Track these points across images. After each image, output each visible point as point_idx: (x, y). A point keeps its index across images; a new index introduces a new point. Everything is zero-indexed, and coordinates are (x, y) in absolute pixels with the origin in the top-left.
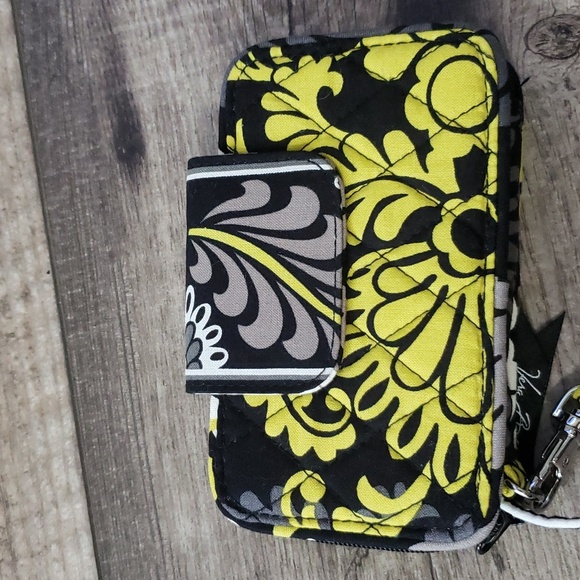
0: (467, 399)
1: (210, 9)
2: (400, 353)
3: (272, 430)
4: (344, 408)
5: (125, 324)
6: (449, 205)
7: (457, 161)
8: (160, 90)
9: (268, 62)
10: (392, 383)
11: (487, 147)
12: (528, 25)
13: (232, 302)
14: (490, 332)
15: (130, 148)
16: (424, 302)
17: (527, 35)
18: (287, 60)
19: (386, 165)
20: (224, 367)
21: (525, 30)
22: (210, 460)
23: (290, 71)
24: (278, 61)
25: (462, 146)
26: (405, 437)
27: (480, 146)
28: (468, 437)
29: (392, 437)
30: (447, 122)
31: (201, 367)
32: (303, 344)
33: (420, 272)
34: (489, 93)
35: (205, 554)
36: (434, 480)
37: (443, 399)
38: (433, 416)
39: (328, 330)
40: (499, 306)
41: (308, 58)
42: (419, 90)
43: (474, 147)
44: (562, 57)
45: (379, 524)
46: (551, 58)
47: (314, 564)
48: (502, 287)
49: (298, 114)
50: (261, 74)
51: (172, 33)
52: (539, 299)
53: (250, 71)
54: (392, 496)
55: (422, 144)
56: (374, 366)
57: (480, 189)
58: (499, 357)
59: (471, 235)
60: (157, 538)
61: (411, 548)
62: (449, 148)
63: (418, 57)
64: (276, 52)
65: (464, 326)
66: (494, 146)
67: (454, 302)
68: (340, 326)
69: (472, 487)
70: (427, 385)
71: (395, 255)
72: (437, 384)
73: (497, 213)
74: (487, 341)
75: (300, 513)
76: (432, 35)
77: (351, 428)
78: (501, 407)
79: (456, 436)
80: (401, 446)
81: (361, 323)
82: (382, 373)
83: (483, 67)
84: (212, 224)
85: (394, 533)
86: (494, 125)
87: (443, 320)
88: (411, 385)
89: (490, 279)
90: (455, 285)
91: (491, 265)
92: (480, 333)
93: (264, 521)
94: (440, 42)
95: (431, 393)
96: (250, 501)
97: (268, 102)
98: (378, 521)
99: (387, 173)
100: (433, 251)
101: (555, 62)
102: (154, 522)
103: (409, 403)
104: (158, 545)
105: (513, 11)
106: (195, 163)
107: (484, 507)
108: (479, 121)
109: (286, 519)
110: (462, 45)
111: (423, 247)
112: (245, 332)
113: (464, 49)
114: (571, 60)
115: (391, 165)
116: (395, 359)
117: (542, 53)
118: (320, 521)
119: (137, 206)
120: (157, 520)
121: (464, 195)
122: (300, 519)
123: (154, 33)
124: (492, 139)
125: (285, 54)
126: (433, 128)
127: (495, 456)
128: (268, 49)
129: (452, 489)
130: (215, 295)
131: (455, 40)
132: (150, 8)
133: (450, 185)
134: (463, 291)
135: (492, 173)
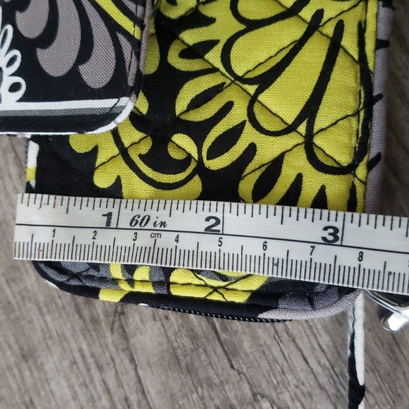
0: (337, 146)
2: (259, 92)
3: (102, 181)
4: (189, 157)
10: (248, 126)
14: (371, 65)
16: (290, 31)
26: (261, 189)
28: (337, 188)
29: (245, 189)
31: (0, 101)
37: (309, 145)
38: (296, 164)
40: (382, 36)
45: (224, 288)
56: (228, 107)
58: (380, 97)
61: (261, 316)
65: (341, 59)
67: (329, 29)
70: (290, 129)
72: (302, 128)
74: (366, 77)
75: (132, 274)
77: (197, 179)
78: (378, 156)
79: (323, 188)
80: (255, 201)
81: (214, 57)
82: (238, 114)
85: (241, 299)
87: (315, 53)
88: (272, 129)
89: (373, 4)
90: (332, 9)
92: (358, 67)
93: (89, 284)
98: (222, 284)
103: (268, 149)
109: (115, 282)
116: (253, 100)
118: (155, 284)
122: (131, 282)
134: (341, 17)
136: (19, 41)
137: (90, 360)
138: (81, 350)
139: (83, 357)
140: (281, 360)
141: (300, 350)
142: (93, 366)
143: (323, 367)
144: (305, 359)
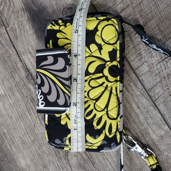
0: (113, 113)
2: (96, 102)
6: (108, 63)
7: (109, 52)
9: (58, 24)
10: (94, 110)
11: (117, 48)
13: (45, 89)
14: (119, 96)
16: (102, 89)
18: (63, 24)
19: (91, 53)
20: (44, 107)
22: (46, 131)
23: (64, 27)
24: (61, 24)
25: (110, 48)
26: (98, 124)
27: (115, 48)
28: (114, 123)
29: (95, 124)
30: (106, 42)
31: (39, 106)
33: (100, 81)
34: (117, 34)
36: (106, 134)
37: (107, 114)
38: (105, 118)
40: (121, 90)
41: (68, 24)
42: (98, 33)
43: (113, 48)
45: (92, 146)
48: (121, 85)
49: (67, 39)
50: (56, 28)
53: (53, 27)
54: (95, 139)
55: (100, 48)
56: (89, 105)
57: (115, 60)
58: (121, 103)
59: (113, 71)
62: (107, 49)
63: (98, 24)
64: (60, 21)
65: (112, 95)
66: (118, 48)
67: (109, 89)
69: (115, 136)
70: (103, 110)
71: (94, 77)
72: (106, 110)
73: (120, 66)
74: (118, 99)
76: (102, 18)
78: (122, 116)
79: (111, 123)
80: (97, 126)
81: (86, 94)
83: (115, 27)
84: (40, 68)
85: (96, 148)
86: (118, 43)
87: (107, 94)
88: (99, 110)
89: (118, 83)
90: (110, 84)
91: (118, 79)
92: (116, 97)
94: (104, 20)
95: (104, 112)
97: (59, 35)
98: (92, 145)
99: (91, 55)
100: (104, 76)
103: (99, 115)
107: (118, 140)
108: (114, 42)
109: (67, 145)
110: (110, 21)
111: (101, 75)
113: (110, 22)
115: (92, 53)
116: (95, 104)
121: (111, 61)
124: (118, 46)
125: (63, 22)
126: (103, 43)
127: (121, 128)
128: (58, 21)
129: (110, 136)
130: (42, 87)
131: (108, 20)
133: (108, 59)
134: (112, 86)
135: (118, 55)
137: (60, 167)
138: (58, 165)
139: (58, 166)
140: (105, 164)
141: (109, 162)
142: (61, 168)
143: (115, 166)
144: (110, 164)
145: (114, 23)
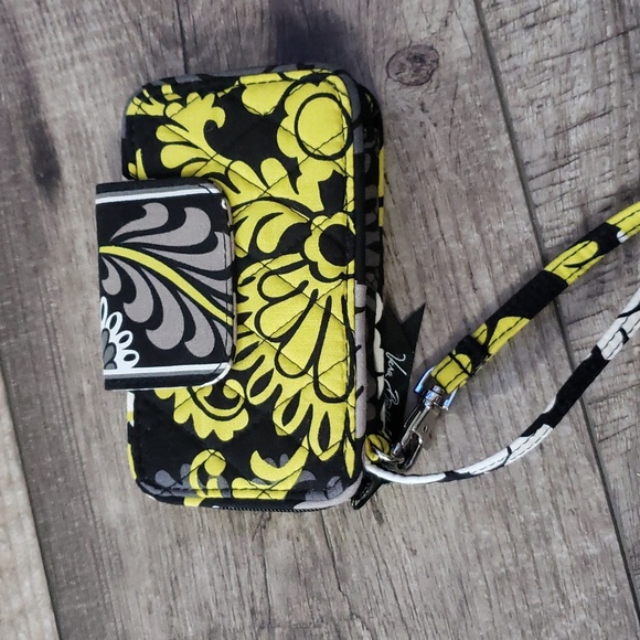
0: (334, 383)
1: (112, 44)
2: (281, 347)
3: (180, 418)
4: (239, 396)
5: (51, 332)
6: (317, 221)
7: (320, 184)
8: (71, 119)
9: (161, 98)
10: (276, 373)
11: (345, 172)
12: (388, 55)
13: (140, 310)
14: (352, 326)
15: (47, 173)
16: (299, 303)
17: (388, 65)
18: (177, 97)
19: (265, 188)
20: (136, 366)
21: (386, 61)
22: (129, 446)
23: (180, 106)
24: (168, 98)
25: (324, 171)
26: (287, 418)
27: (339, 171)
28: (336, 413)
29: (277, 418)
30: (312, 151)
31: (116, 368)
32: (202, 344)
33: (295, 278)
34: (345, 126)
35: (133, 527)
36: (311, 451)
37: (316, 384)
38: (309, 397)
39: (222, 331)
40: (359, 305)
41: (194, 95)
42: (288, 123)
43: (334, 171)
44: (418, 84)
45: (270, 489)
46: (408, 85)
47: (226, 530)
48: (360, 289)
49: (188, 144)
50: (155, 109)
51: (79, 67)
52: (404, 294)
53: (146, 107)
54: (278, 466)
55: (293, 170)
56: (262, 359)
57: (340, 208)
58: (360, 347)
59: (334, 245)
60: (90, 516)
61: (297, 507)
62: (315, 173)
63: (287, 94)
64: (167, 89)
65: (331, 322)
66: (350, 171)
67: (323, 303)
68: (232, 327)
69: (340, 454)
70: (304, 372)
71: (275, 265)
72: (311, 371)
73: (355, 227)
74: (349, 334)
75: (205, 484)
76: (297, 75)
77: (244, 412)
78: (362, 388)
79: (327, 413)
80: (284, 424)
81: (250, 323)
82: (268, 365)
83: (340, 103)
84: (119, 242)
85: (281, 496)
86: (350, 153)
87: (314, 319)
88: (291, 374)
89: (351, 282)
90: (323, 288)
91: (351, 271)
92: (344, 327)
93: (176, 494)
94: (304, 81)
95: (307, 379)
96: (163, 478)
97: (162, 134)
98: (269, 487)
99: (266, 195)
100: (306, 261)
101: (413, 88)
102: (87, 503)
103: (290, 389)
104: (91, 523)
105: (376, 43)
106: (103, 189)
107: (350, 469)
108: (337, 150)
109: (194, 491)
110: (322, 84)
111: (297, 258)
112: (152, 335)
113: (323, 87)
114: (425, 86)
115: (269, 188)
116: (278, 353)
117: (401, 81)
118: (222, 491)
119: (56, 225)
120: (90, 500)
121: (329, 212)
122: (206, 491)
123: (63, 66)
124: (348, 164)
125: (175, 91)
126: (301, 156)
127: (358, 427)
128: (160, 87)
129: (325, 457)
130: (125, 305)
131: (316, 79)
132: (59, 45)
133: (316, 204)
134: (330, 294)
135: (350, 193)
136: (128, 324)
145: (336, 88)
